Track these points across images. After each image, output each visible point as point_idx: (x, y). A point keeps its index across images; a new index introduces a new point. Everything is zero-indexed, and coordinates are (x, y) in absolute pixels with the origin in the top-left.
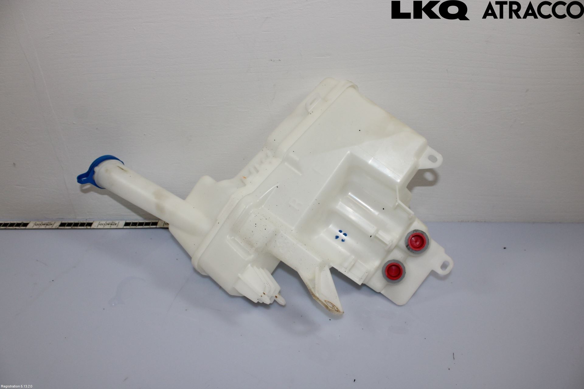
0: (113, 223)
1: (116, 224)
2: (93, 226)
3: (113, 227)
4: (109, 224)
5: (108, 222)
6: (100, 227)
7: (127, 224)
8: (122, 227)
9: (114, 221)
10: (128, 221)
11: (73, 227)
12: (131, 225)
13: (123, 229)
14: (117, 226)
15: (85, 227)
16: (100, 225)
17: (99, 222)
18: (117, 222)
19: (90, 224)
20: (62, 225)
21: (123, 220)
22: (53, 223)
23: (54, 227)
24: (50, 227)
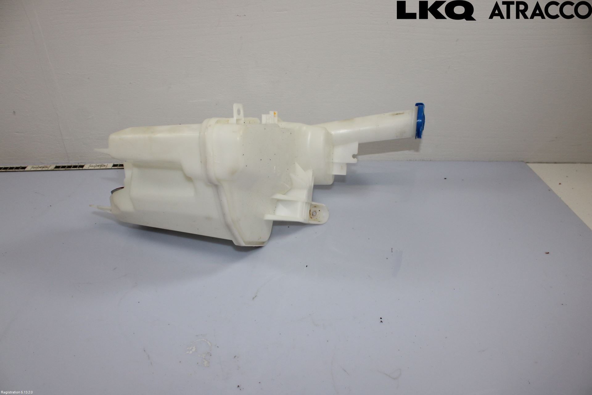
0: (102, 165)
1: (105, 166)
2: (84, 168)
3: (102, 168)
4: (98, 166)
5: (98, 165)
6: (90, 168)
7: (114, 165)
8: (111, 168)
9: (103, 164)
10: (115, 164)
11: (67, 169)
12: (118, 166)
13: (111, 169)
14: (106, 167)
15: (78, 169)
16: (91, 166)
17: (90, 165)
18: (106, 164)
19: (82, 166)
20: (57, 167)
21: (111, 163)
22: (48, 166)
23: (50, 169)
24: (46, 169)
